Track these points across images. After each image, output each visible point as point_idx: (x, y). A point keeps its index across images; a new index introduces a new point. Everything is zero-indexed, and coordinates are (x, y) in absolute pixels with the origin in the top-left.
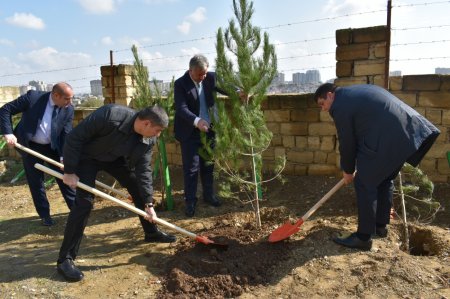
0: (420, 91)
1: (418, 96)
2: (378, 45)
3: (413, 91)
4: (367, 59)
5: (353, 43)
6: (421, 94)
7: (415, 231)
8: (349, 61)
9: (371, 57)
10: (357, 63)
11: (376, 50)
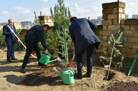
0: (131, 25)
1: (130, 26)
2: (115, 9)
3: (128, 25)
4: (112, 13)
5: (107, 8)
6: (131, 26)
7: (111, 73)
8: (106, 14)
9: (113, 13)
10: (108, 15)
11: (115, 10)
